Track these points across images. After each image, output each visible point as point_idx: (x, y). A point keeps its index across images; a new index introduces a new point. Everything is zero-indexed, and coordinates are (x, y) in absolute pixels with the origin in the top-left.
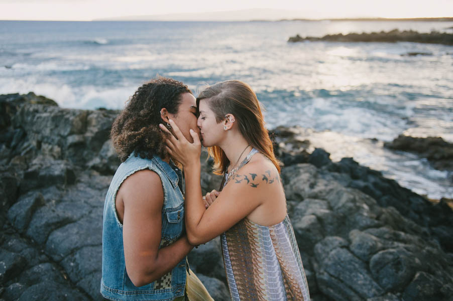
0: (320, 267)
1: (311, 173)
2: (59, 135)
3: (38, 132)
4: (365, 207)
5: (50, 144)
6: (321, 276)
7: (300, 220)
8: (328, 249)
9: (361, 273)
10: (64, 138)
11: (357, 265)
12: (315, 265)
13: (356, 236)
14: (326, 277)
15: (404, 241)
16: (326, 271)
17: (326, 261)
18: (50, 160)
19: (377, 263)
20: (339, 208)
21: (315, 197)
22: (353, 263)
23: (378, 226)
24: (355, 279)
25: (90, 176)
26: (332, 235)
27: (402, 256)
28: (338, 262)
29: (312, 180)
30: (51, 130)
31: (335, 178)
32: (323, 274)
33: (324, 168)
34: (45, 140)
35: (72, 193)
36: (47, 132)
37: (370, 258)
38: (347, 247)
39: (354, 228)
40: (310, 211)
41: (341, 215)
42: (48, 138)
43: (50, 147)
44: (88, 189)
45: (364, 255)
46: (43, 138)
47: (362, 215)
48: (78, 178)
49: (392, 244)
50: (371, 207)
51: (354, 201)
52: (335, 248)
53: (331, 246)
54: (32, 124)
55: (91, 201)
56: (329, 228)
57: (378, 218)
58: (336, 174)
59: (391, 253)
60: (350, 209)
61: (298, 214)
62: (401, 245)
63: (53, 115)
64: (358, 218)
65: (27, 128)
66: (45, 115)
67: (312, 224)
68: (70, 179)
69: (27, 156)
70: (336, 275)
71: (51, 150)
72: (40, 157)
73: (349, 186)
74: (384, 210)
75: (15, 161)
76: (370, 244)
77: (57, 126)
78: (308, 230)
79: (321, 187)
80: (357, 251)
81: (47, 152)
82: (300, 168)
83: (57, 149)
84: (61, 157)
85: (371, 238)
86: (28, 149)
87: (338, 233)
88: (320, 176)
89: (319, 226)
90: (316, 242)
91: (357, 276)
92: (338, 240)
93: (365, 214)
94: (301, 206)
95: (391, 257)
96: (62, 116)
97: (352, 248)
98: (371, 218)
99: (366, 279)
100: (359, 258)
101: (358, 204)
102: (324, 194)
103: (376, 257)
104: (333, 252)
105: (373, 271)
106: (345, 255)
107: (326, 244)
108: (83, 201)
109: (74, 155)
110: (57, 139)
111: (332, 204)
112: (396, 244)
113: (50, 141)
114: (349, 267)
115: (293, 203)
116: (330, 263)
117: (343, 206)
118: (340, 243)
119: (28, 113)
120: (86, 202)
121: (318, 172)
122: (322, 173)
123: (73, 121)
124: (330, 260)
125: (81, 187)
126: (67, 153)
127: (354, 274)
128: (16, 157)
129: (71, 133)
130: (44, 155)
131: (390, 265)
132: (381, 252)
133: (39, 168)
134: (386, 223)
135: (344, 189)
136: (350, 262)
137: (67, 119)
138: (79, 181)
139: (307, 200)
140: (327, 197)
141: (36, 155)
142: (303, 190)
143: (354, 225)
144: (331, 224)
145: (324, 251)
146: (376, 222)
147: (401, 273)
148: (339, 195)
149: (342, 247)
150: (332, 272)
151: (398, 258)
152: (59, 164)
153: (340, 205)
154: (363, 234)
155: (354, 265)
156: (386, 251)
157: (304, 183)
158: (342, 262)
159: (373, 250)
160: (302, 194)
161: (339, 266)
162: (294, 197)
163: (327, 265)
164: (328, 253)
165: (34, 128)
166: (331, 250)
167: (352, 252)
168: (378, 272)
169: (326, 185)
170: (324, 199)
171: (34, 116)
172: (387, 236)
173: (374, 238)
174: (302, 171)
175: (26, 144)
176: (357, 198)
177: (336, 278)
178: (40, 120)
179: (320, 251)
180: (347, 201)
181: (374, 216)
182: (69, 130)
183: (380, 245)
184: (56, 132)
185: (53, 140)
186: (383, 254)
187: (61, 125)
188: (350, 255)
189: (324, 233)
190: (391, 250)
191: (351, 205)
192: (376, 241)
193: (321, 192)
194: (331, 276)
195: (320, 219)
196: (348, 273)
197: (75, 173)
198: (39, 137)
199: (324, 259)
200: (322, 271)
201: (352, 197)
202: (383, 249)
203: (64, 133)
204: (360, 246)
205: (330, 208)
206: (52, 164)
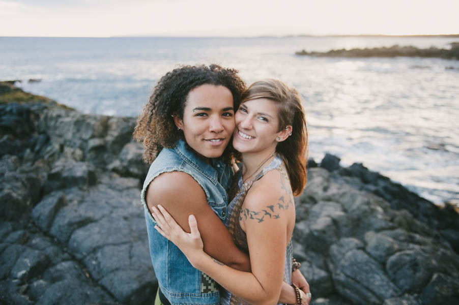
0: (336, 268)
1: (323, 177)
2: (81, 139)
3: (61, 136)
4: (380, 209)
5: (72, 147)
6: (338, 277)
7: (315, 222)
8: (343, 251)
9: (378, 274)
10: (86, 141)
11: (373, 267)
12: (331, 266)
13: (372, 238)
14: (342, 278)
15: (419, 243)
16: (342, 271)
17: (343, 262)
18: (71, 163)
19: (394, 264)
20: (353, 211)
21: (329, 199)
22: (370, 264)
23: (392, 228)
24: (372, 280)
25: (111, 178)
26: (347, 236)
27: (419, 258)
28: (354, 263)
29: (325, 184)
30: (74, 134)
31: (347, 182)
32: (339, 275)
33: (336, 172)
34: (68, 143)
35: (94, 194)
36: (69, 136)
37: (386, 260)
38: (363, 248)
39: (368, 230)
40: (325, 213)
41: (355, 217)
42: (70, 141)
43: (72, 150)
44: (109, 191)
45: (381, 257)
46: (65, 141)
47: (376, 217)
48: (99, 180)
49: (408, 245)
50: (385, 209)
51: (368, 203)
52: (351, 249)
53: (347, 248)
54: (55, 128)
55: (112, 201)
56: (344, 230)
57: (392, 220)
58: (348, 178)
59: (408, 255)
60: (365, 212)
61: (313, 216)
62: (417, 247)
63: (75, 119)
64: (373, 220)
65: (50, 132)
66: (67, 120)
67: (328, 226)
68: (91, 180)
69: (51, 159)
70: (353, 276)
71: (73, 153)
72: (62, 160)
73: (361, 189)
74: (397, 213)
75: (39, 164)
76: (387, 245)
77: (78, 130)
78: (323, 232)
79: (334, 190)
80: (373, 252)
81: (69, 155)
82: (313, 172)
83: (79, 152)
84: (83, 159)
85: (387, 239)
86: (51, 153)
87: (352, 234)
88: (332, 180)
89: (334, 228)
90: (332, 243)
91: (373, 277)
92: (354, 241)
93: (380, 216)
94: (316, 208)
95: (408, 258)
96: (84, 121)
97: (369, 249)
98: (386, 220)
99: (383, 280)
100: (375, 259)
101: (372, 207)
102: (337, 197)
103: (393, 258)
104: (349, 254)
105: (390, 273)
106: (362, 256)
107: (341, 246)
108: (103, 201)
109: (95, 158)
110: (78, 142)
111: (346, 207)
112: (411, 246)
113: (72, 144)
114: (366, 268)
115: (307, 206)
116: (346, 264)
117: (358, 208)
118: (356, 244)
119: (52, 118)
120: (107, 203)
121: (330, 176)
122: (334, 177)
123: (94, 125)
124: (346, 261)
125: (102, 188)
126: (88, 156)
127: (370, 275)
128: (40, 160)
129: (93, 137)
130: (66, 157)
131: (407, 266)
132: (398, 254)
133: (62, 170)
134: (400, 225)
135: (358, 192)
136: (366, 263)
137: (88, 124)
138: (100, 183)
139: (321, 203)
140: (341, 200)
141: (59, 158)
142: (316, 193)
143: (369, 227)
144: (346, 226)
145: (340, 252)
146: (391, 224)
147: (418, 275)
148: (353, 197)
149: (359, 248)
150: (349, 273)
151: (415, 259)
152: (81, 166)
153: (354, 207)
154: (380, 235)
155: (370, 267)
156: (402, 252)
157: (318, 186)
158: (359, 263)
159: (390, 252)
160: (316, 197)
161: (355, 268)
162: (307, 200)
163: (343, 267)
164: (344, 254)
165: (57, 132)
166: (347, 251)
167: (369, 254)
168: (395, 273)
169: (339, 189)
170: (337, 202)
171: (57, 121)
172: (402, 238)
173: (390, 240)
174: (315, 175)
175: (49, 149)
176: (371, 201)
177: (353, 279)
178: (63, 125)
179: (335, 252)
180: (362, 204)
181: (388, 218)
182: (90, 133)
183: (396, 247)
184: (78, 135)
185: (75, 144)
186: (401, 255)
187: (83, 129)
188: (366, 256)
189: (339, 235)
190: (408, 252)
191: (365, 207)
192: (392, 243)
193: (334, 195)
194: (348, 276)
195: (335, 222)
196: (364, 274)
197: (97, 174)
198: (61, 141)
199: (339, 261)
200: (338, 271)
201: (366, 199)
202: (400, 250)
203: (86, 136)
204: (376, 248)
205: (345, 210)
206: (74, 166)
